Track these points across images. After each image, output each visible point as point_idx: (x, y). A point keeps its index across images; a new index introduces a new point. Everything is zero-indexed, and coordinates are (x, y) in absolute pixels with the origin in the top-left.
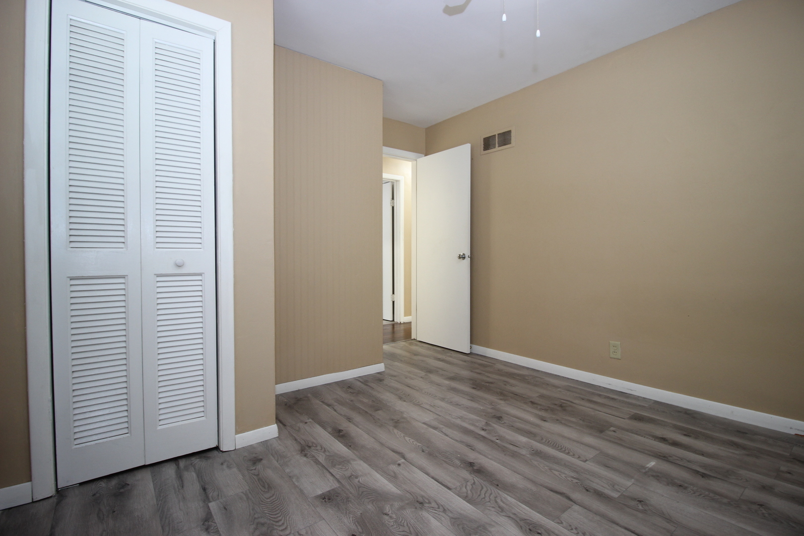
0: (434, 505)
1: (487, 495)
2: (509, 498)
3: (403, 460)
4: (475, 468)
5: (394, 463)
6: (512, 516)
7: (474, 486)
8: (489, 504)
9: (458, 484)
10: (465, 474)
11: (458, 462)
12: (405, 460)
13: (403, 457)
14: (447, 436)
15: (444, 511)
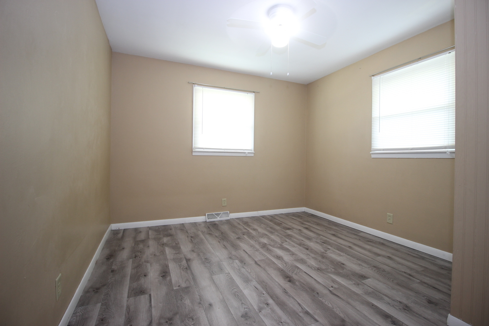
0: (313, 268)
1: (289, 268)
2: (280, 266)
3: (330, 289)
4: (288, 279)
5: (335, 288)
6: (283, 261)
7: (293, 272)
8: (290, 265)
9: (300, 273)
10: (295, 277)
11: (297, 283)
12: (329, 289)
13: (330, 291)
14: (299, 303)
15: (309, 266)
